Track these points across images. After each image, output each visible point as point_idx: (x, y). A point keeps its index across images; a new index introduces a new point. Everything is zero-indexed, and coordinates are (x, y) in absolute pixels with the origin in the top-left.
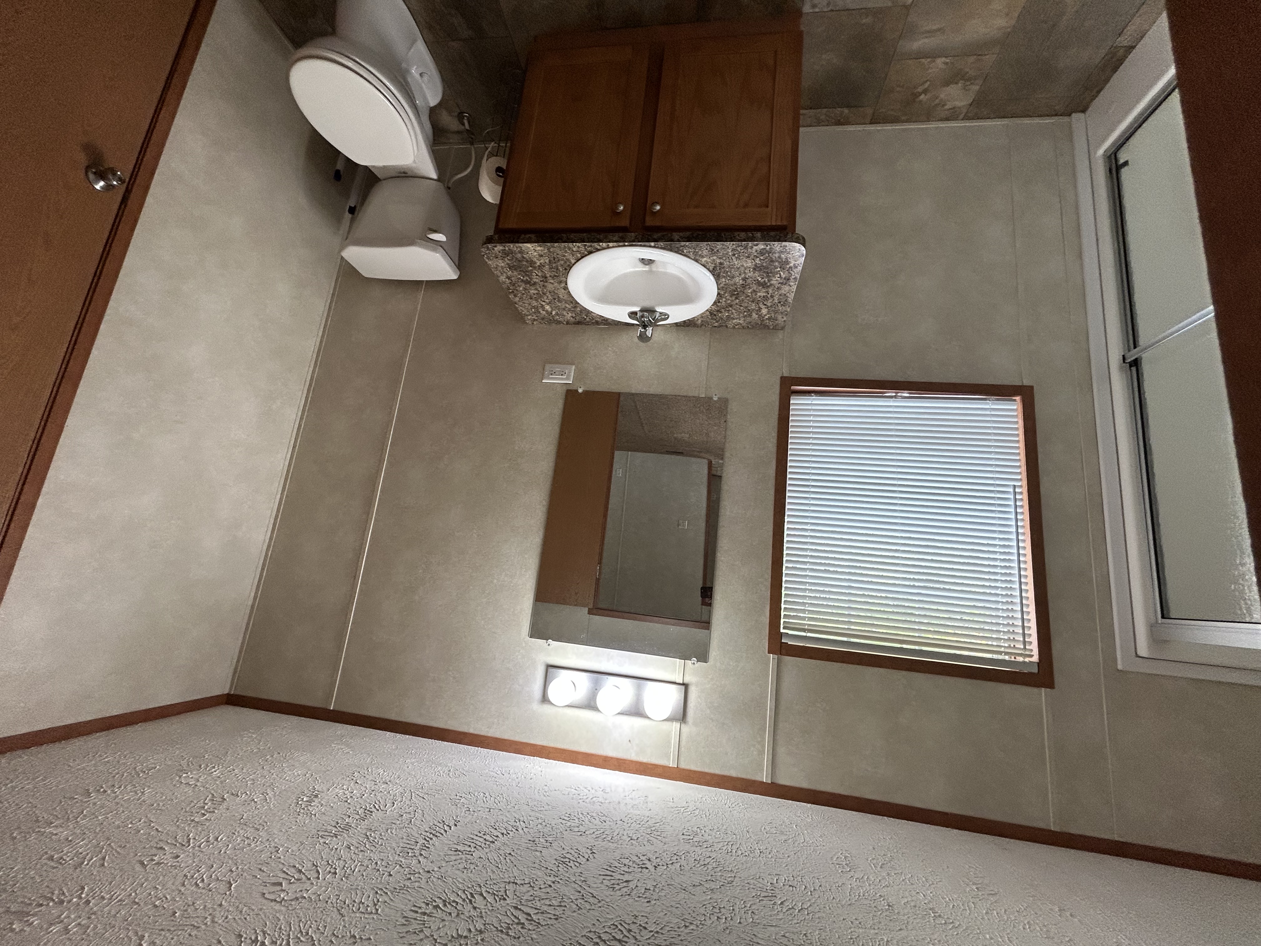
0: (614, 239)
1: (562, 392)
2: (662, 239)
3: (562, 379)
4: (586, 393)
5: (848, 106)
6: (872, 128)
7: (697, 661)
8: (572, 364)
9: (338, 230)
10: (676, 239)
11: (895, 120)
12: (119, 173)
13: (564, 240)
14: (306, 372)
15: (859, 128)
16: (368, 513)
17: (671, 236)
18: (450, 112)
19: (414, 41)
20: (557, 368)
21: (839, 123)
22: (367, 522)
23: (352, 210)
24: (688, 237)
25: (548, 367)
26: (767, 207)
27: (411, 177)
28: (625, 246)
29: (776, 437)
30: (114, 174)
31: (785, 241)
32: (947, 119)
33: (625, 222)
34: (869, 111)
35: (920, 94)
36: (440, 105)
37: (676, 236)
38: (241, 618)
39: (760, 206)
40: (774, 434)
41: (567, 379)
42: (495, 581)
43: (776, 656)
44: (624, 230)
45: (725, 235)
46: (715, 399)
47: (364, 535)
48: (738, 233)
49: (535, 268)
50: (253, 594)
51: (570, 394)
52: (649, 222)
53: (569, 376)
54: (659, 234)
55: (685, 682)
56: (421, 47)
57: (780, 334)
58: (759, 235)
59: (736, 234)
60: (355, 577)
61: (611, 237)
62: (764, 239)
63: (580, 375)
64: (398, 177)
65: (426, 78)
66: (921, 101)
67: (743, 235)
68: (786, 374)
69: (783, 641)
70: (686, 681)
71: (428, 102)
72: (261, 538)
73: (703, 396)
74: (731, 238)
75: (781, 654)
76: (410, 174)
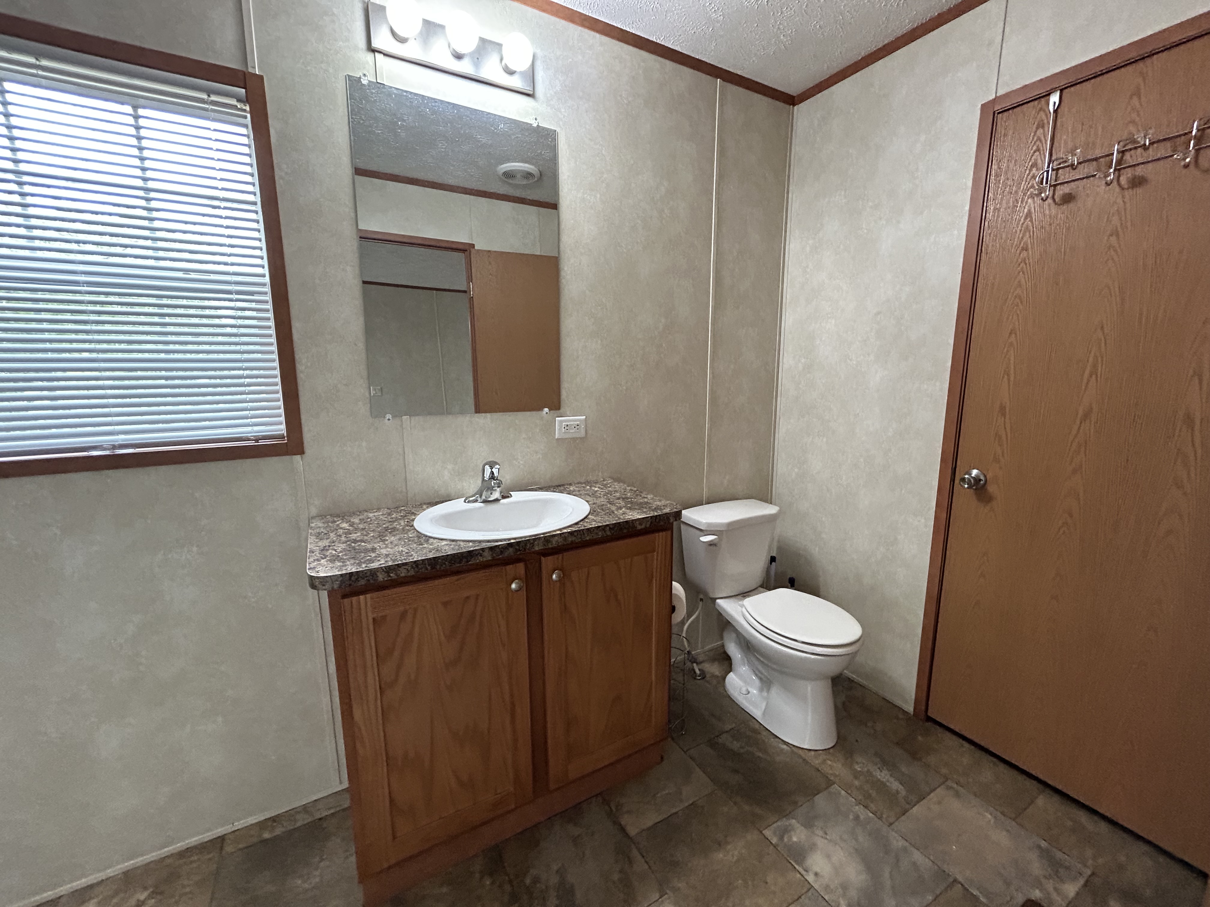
0: (556, 538)
1: (565, 408)
2: (502, 548)
3: (565, 421)
4: (540, 409)
5: (265, 841)
6: (220, 831)
7: (360, 78)
8: (558, 439)
9: (779, 542)
10: (487, 551)
11: (184, 854)
12: (966, 486)
13: (608, 528)
14: (782, 403)
15: (239, 825)
16: (717, 272)
17: (492, 555)
18: (713, 676)
19: (764, 714)
20: (573, 433)
21: (274, 819)
22: (716, 263)
23: (773, 559)
24: (472, 556)
25: (582, 433)
26: (374, 619)
27: (737, 595)
28: (543, 534)
29: (298, 371)
30: (969, 483)
31: (341, 575)
32: (91, 887)
33: (547, 562)
34: (229, 848)
35: (149, 897)
36: (724, 679)
37: (487, 556)
38: (796, 172)
39: (384, 618)
40: (301, 376)
41: (561, 422)
42: (598, 196)
43: (250, 70)
44: (546, 553)
45: (427, 569)
46: (389, 416)
47: (717, 249)
48: (409, 574)
49: (624, 507)
50: (790, 195)
51: (556, 406)
52: (520, 568)
53: (560, 426)
54: (506, 554)
55: (372, 55)
56: (757, 712)
57: (314, 511)
58: (381, 577)
59: (412, 573)
60: (718, 208)
61: (560, 540)
62: (373, 573)
63: (549, 428)
64: (748, 592)
65: (744, 691)
66: (145, 888)
67: (403, 573)
68: (298, 458)
69: (244, 90)
70: (370, 56)
71: (736, 675)
72: (792, 246)
73: (404, 417)
74: (417, 566)
75: (244, 73)
76: (739, 597)
